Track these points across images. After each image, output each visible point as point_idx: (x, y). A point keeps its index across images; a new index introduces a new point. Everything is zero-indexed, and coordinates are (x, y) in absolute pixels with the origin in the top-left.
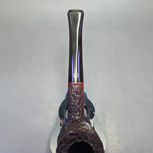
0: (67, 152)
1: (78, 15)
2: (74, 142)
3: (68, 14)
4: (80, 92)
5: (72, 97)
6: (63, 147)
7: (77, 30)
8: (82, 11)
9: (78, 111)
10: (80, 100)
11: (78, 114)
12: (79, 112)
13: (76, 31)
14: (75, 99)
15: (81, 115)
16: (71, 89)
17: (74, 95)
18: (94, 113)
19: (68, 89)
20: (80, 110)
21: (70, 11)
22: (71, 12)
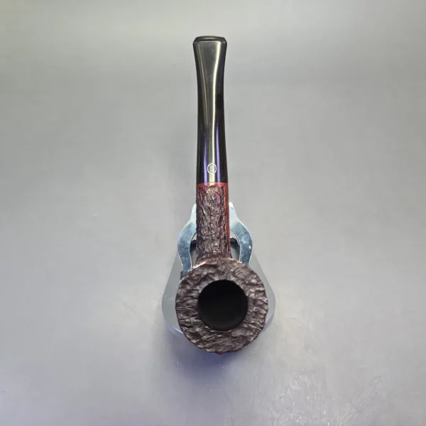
0: (196, 300)
1: (214, 48)
2: (211, 282)
3: (194, 45)
4: (221, 203)
5: (204, 212)
6: (190, 291)
7: (213, 77)
8: (222, 39)
9: (218, 238)
10: (221, 218)
11: (216, 244)
12: (219, 240)
13: (211, 79)
14: (211, 216)
15: (223, 247)
16: (203, 197)
17: (209, 208)
18: (250, 247)
19: (197, 197)
20: (222, 237)
21: (198, 40)
22: (201, 42)
